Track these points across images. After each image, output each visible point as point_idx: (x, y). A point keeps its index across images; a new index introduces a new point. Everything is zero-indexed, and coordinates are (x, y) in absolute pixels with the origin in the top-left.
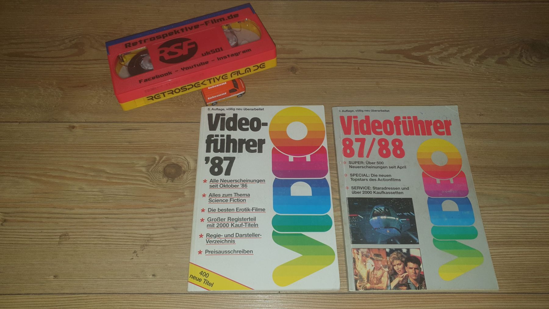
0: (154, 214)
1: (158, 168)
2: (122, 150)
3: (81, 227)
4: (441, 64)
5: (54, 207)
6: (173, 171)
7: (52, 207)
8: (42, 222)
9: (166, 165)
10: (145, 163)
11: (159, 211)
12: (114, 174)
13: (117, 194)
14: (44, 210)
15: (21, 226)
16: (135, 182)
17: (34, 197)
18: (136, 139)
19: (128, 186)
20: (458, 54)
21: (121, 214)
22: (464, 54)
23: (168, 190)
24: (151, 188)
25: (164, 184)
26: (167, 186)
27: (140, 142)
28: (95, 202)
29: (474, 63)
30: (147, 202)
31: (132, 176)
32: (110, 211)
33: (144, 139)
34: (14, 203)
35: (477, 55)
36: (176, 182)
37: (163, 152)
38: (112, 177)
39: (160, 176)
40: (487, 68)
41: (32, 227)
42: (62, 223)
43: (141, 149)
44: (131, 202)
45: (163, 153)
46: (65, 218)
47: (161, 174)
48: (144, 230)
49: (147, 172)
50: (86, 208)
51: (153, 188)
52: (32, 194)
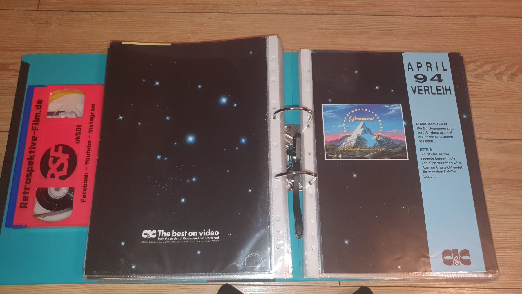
4: (476, 81)
20: (492, 71)
22: (497, 71)
29: (506, 80)
35: (509, 72)
40: (517, 85)
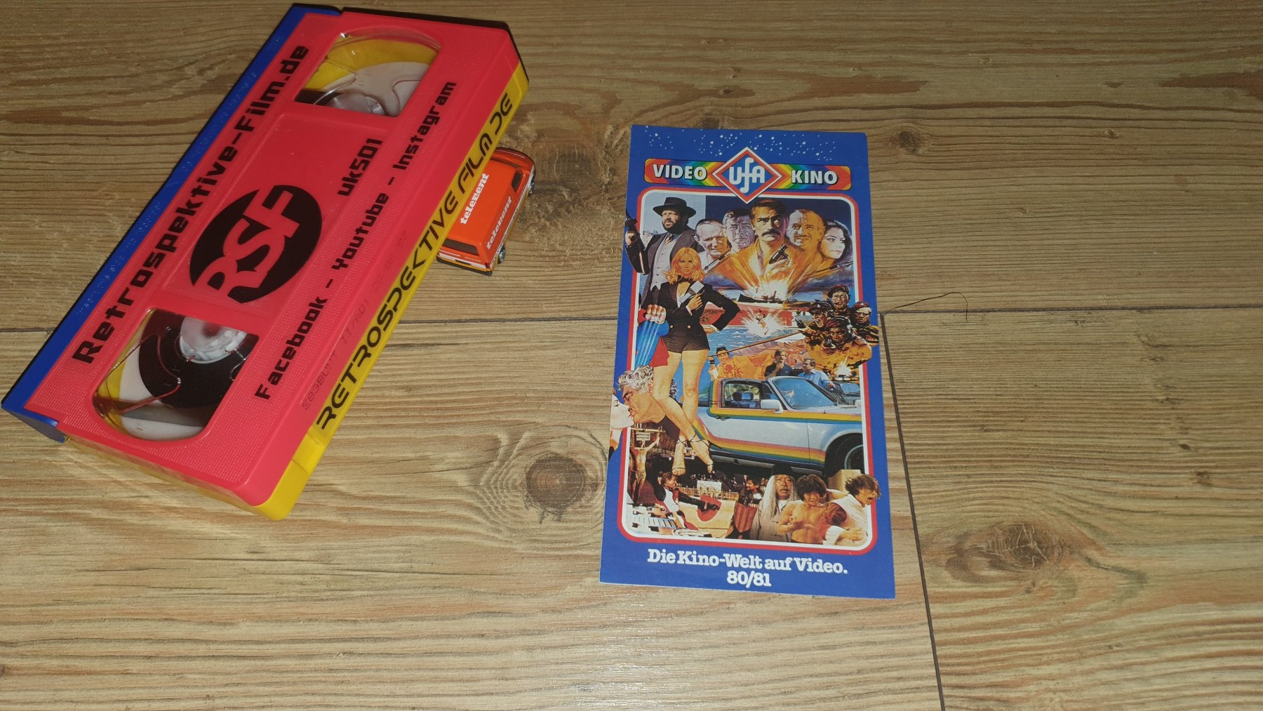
0: (508, 636)
1: (507, 474)
2: (384, 414)
3: (262, 689)
5: (166, 619)
6: (558, 481)
7: (159, 620)
8: (126, 673)
9: (532, 461)
10: (463, 458)
11: (523, 623)
12: (364, 498)
13: (376, 566)
14: (134, 629)
15: (56, 690)
16: (435, 524)
17: (99, 583)
18: (430, 377)
19: (415, 538)
21: (395, 639)
23: (545, 549)
24: (489, 543)
25: (532, 527)
26: (544, 535)
27: (442, 386)
28: (304, 599)
30: (479, 593)
31: (423, 502)
32: (357, 630)
33: (456, 376)
34: (32, 606)
36: (571, 521)
37: (519, 417)
38: (359, 508)
39: (516, 499)
41: (93, 693)
42: (196, 676)
43: (447, 409)
44: (426, 594)
45: (519, 423)
46: (205, 657)
47: (519, 494)
48: (477, 695)
49: (471, 489)
50: (277, 621)
51: (496, 545)
52: (93, 573)
